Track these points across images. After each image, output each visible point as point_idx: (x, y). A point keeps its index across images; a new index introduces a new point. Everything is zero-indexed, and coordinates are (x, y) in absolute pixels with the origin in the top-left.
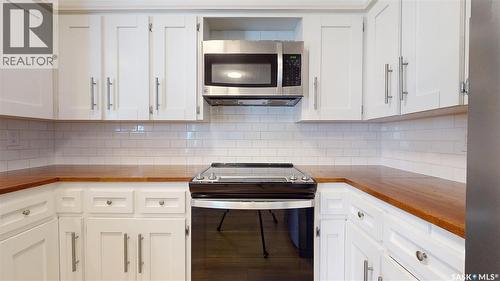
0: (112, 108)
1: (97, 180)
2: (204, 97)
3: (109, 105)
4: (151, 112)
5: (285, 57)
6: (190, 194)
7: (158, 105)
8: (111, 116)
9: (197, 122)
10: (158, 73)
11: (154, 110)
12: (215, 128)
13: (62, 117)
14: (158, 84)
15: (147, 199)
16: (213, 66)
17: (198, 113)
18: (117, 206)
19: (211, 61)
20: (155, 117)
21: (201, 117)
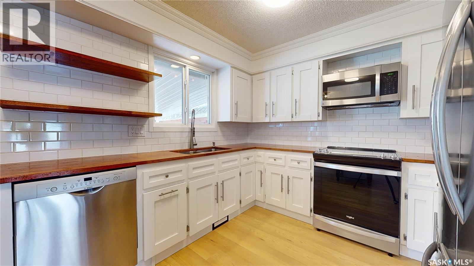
0: (274, 115)
1: (270, 149)
2: (323, 107)
3: (273, 114)
4: (292, 117)
5: (381, 75)
6: (313, 159)
7: (296, 113)
8: (273, 120)
9: (318, 121)
10: (296, 96)
11: (294, 116)
12: (329, 124)
13: (254, 121)
14: (296, 102)
15: (291, 160)
16: (328, 88)
17: (319, 116)
18: (278, 162)
19: (326, 86)
20: (294, 120)
21: (320, 118)
